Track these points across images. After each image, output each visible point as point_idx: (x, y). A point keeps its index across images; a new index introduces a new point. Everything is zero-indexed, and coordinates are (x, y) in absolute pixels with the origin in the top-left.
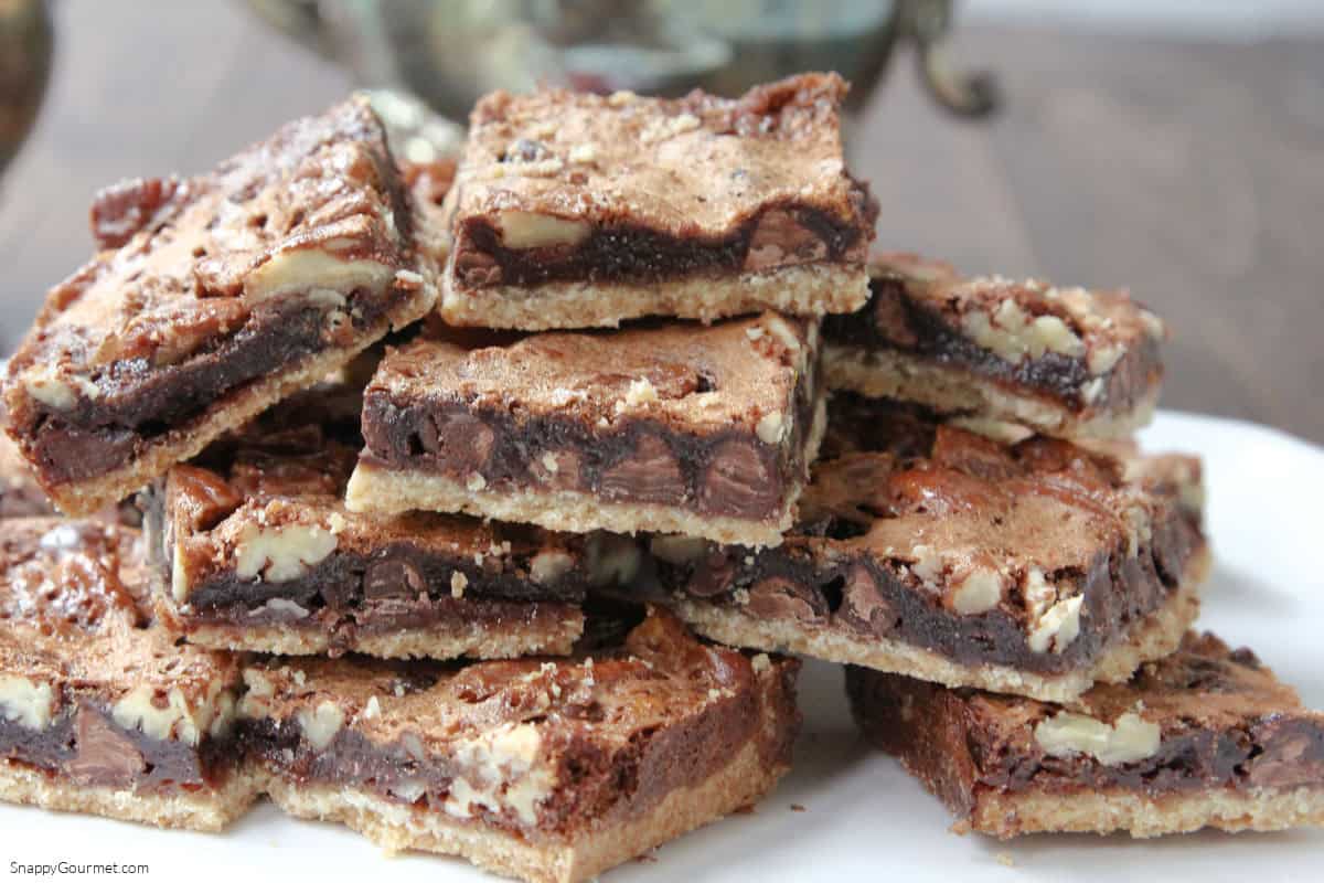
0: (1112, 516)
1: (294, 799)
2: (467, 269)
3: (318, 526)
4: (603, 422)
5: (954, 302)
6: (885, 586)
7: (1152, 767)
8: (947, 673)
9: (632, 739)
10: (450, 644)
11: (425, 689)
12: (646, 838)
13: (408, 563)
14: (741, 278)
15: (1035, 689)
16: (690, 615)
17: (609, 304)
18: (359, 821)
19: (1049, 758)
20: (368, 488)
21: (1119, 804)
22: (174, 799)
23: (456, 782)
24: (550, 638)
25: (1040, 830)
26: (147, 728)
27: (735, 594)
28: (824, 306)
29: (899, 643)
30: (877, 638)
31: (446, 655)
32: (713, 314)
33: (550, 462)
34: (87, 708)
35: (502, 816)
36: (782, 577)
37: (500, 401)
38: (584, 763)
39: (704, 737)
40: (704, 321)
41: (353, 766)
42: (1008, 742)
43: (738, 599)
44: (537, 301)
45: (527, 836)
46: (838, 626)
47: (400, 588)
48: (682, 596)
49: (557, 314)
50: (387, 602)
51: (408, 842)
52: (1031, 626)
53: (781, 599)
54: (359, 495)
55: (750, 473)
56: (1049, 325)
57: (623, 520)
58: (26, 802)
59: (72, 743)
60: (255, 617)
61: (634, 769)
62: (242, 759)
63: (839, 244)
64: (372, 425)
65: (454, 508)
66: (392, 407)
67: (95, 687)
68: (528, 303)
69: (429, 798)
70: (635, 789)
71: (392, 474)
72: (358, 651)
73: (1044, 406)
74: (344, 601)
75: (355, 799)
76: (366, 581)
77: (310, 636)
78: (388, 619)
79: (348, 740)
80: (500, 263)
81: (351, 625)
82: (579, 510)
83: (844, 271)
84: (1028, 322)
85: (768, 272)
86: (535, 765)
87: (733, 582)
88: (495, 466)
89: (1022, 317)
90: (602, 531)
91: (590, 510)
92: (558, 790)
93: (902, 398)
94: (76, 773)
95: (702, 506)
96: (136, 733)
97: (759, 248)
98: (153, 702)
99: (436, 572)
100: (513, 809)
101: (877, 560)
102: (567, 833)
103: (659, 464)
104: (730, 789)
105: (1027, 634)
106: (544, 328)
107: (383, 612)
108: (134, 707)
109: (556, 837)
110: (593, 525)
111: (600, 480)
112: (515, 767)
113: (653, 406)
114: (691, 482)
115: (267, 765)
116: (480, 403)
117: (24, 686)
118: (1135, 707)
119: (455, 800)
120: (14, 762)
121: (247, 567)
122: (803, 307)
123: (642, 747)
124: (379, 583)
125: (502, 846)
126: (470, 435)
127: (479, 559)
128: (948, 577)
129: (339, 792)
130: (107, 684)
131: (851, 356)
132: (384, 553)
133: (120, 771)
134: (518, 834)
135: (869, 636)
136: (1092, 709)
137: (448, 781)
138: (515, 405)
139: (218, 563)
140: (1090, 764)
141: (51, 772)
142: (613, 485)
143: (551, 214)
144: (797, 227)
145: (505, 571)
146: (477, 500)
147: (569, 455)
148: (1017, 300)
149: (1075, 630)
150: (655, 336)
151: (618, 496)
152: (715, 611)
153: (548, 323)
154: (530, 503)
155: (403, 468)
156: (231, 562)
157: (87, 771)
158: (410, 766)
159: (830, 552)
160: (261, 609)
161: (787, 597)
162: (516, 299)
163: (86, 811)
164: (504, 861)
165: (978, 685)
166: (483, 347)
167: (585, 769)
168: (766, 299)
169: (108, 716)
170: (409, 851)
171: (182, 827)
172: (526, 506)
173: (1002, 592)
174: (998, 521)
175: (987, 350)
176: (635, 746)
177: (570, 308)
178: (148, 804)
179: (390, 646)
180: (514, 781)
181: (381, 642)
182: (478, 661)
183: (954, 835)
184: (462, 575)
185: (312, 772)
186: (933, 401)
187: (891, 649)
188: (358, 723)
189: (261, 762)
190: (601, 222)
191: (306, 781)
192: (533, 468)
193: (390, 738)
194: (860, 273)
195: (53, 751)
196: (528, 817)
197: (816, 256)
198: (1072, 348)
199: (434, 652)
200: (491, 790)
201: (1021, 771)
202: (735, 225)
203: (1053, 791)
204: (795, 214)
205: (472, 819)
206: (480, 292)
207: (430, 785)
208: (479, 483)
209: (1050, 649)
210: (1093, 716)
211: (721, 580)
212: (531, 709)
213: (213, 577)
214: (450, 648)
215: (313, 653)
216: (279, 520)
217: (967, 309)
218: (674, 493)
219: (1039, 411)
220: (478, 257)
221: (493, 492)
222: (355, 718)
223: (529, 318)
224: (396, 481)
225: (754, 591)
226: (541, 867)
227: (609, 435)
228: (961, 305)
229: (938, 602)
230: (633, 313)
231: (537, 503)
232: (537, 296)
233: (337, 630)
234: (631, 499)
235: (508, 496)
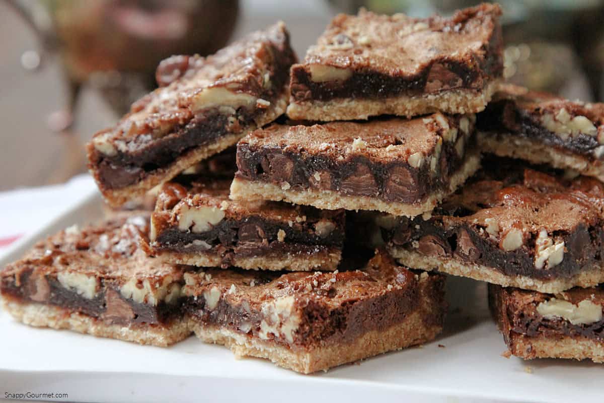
0: (597, 209)
1: (203, 333)
2: (296, 92)
3: (216, 207)
4: (341, 158)
5: (538, 110)
6: (474, 239)
7: (599, 327)
8: (502, 280)
9: (344, 304)
10: (278, 263)
11: (264, 284)
12: (355, 353)
13: (258, 225)
14: (424, 96)
15: (539, 287)
16: (395, 254)
17: (363, 109)
18: (229, 343)
19: (544, 320)
20: (239, 188)
21: (583, 345)
22: (146, 331)
23: (262, 323)
24: (323, 262)
25: (548, 357)
26: (134, 298)
27: (413, 243)
28: (464, 109)
29: (481, 266)
30: (472, 264)
31: (275, 268)
32: (411, 114)
33: (317, 176)
34: (111, 289)
35: (281, 339)
36: (431, 235)
37: (296, 148)
38: (315, 313)
39: (386, 307)
40: (408, 117)
41: (224, 317)
42: (523, 311)
43: (414, 246)
44: (329, 107)
45: (291, 348)
46: (455, 258)
47: (255, 237)
48: (391, 245)
49: (339, 113)
50: (248, 243)
51: (246, 352)
52: (536, 257)
53: (431, 245)
54: (235, 192)
55: (407, 182)
56: (581, 120)
57: (351, 204)
58: (86, 333)
59: (104, 305)
60: (187, 249)
61: (344, 319)
62: (183, 315)
63: (468, 79)
64: (240, 160)
65: (279, 199)
66: (249, 151)
67: (114, 279)
68: (325, 108)
69: (253, 331)
70: (345, 328)
71: (250, 182)
72: (236, 266)
73: (577, 160)
74: (229, 242)
75: (226, 332)
76: (239, 232)
77: (213, 258)
78: (248, 251)
79: (223, 305)
80: (310, 89)
81: (232, 253)
82: (331, 199)
83: (471, 92)
84: (571, 119)
85: (436, 93)
86: (292, 313)
87: (411, 237)
88: (294, 178)
89: (569, 116)
90: (342, 209)
91: (337, 199)
92: (302, 325)
93: (515, 157)
94: (106, 319)
95: (386, 198)
96: (130, 301)
97: (431, 81)
98: (137, 285)
99: (271, 229)
100: (284, 334)
101: (470, 226)
102: (307, 346)
103: (366, 178)
104: (405, 335)
105: (534, 260)
106: (332, 120)
107: (245, 247)
108: (129, 288)
109: (302, 348)
110: (338, 206)
111: (341, 184)
112: (285, 315)
113: (363, 150)
114: (380, 186)
115: (193, 318)
116: (287, 148)
117: (84, 278)
118: (590, 298)
119: (262, 332)
120: (81, 314)
121: (184, 226)
122: (453, 110)
123: (348, 309)
124: (246, 234)
125: (283, 353)
126: (283, 164)
127: (291, 224)
128: (501, 233)
129: (219, 329)
130: (119, 277)
131: (490, 136)
132: (247, 220)
133: (124, 318)
134: (288, 347)
135: (469, 263)
136: (569, 297)
137: (259, 322)
138: (303, 150)
139: (170, 223)
140: (566, 324)
141: (96, 318)
142: (346, 188)
143: (332, 66)
144: (447, 71)
145: (303, 230)
146: (287, 194)
147: (326, 173)
148: (568, 109)
149: (560, 259)
150: (385, 124)
151: (348, 193)
152: (406, 252)
153: (335, 117)
154: (310, 196)
155: (254, 180)
156: (176, 223)
157: (110, 318)
158: (245, 316)
159: (451, 222)
160: (190, 245)
161: (433, 244)
162: (320, 106)
163: (111, 337)
164: (285, 361)
165: (516, 286)
166: (295, 125)
167: (315, 316)
168: (436, 106)
169: (119, 292)
170: (247, 357)
171: (151, 345)
172: (309, 197)
173: (524, 240)
174: (537, 210)
175: (552, 133)
176: (345, 308)
177: (345, 110)
178: (135, 333)
179: (248, 264)
180: (284, 322)
181: (245, 261)
182: (291, 272)
183: (503, 357)
184: (283, 231)
185: (210, 321)
186: (529, 158)
187: (478, 268)
188: (226, 296)
189: (190, 316)
190: (357, 70)
191: (207, 325)
192: (310, 180)
193: (237, 303)
194: (480, 94)
195: (96, 308)
196: (290, 338)
197: (457, 86)
198: (591, 131)
199: (269, 267)
200: (276, 326)
201: (531, 326)
202: (420, 70)
203: (549, 337)
204: (446, 65)
205: (270, 340)
206: (303, 103)
207: (253, 324)
208: (287, 186)
209: (544, 267)
210: (569, 301)
211: (406, 237)
212: (303, 291)
213: (168, 229)
214: (277, 265)
215: (215, 266)
216: (198, 204)
217: (544, 113)
218: (373, 191)
219: (576, 162)
220: (301, 86)
221: (293, 191)
222: (225, 294)
223: (326, 115)
224: (251, 185)
225: (421, 242)
226: (298, 362)
227: (344, 164)
228: (541, 111)
229: (498, 245)
230: (374, 113)
231: (313, 196)
232: (329, 105)
233: (225, 255)
234: (354, 195)
235: (301, 193)
